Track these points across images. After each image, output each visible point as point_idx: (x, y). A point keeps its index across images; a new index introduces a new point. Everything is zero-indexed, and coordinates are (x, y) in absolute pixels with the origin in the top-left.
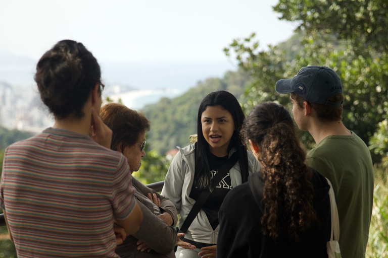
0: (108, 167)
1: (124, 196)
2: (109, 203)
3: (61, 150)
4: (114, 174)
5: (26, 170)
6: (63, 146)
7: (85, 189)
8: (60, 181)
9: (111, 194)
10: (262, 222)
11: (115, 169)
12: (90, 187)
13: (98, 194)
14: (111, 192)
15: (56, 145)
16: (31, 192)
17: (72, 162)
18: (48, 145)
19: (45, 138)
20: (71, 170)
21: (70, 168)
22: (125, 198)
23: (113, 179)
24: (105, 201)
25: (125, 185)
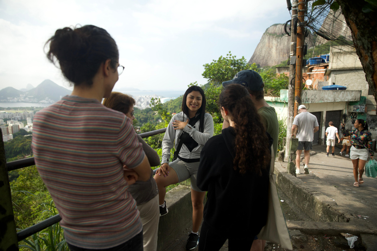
0: (112, 128)
1: (130, 151)
2: (116, 159)
3: (72, 114)
4: (118, 133)
5: (43, 132)
6: (74, 110)
7: (91, 148)
8: (70, 141)
9: (117, 151)
10: (234, 162)
11: (118, 129)
12: (97, 147)
13: (105, 152)
14: (117, 149)
15: (68, 110)
16: (48, 151)
17: (80, 124)
18: (62, 110)
19: (61, 104)
20: (79, 132)
21: (79, 130)
22: (132, 153)
23: (117, 138)
24: (112, 158)
25: (129, 142)
